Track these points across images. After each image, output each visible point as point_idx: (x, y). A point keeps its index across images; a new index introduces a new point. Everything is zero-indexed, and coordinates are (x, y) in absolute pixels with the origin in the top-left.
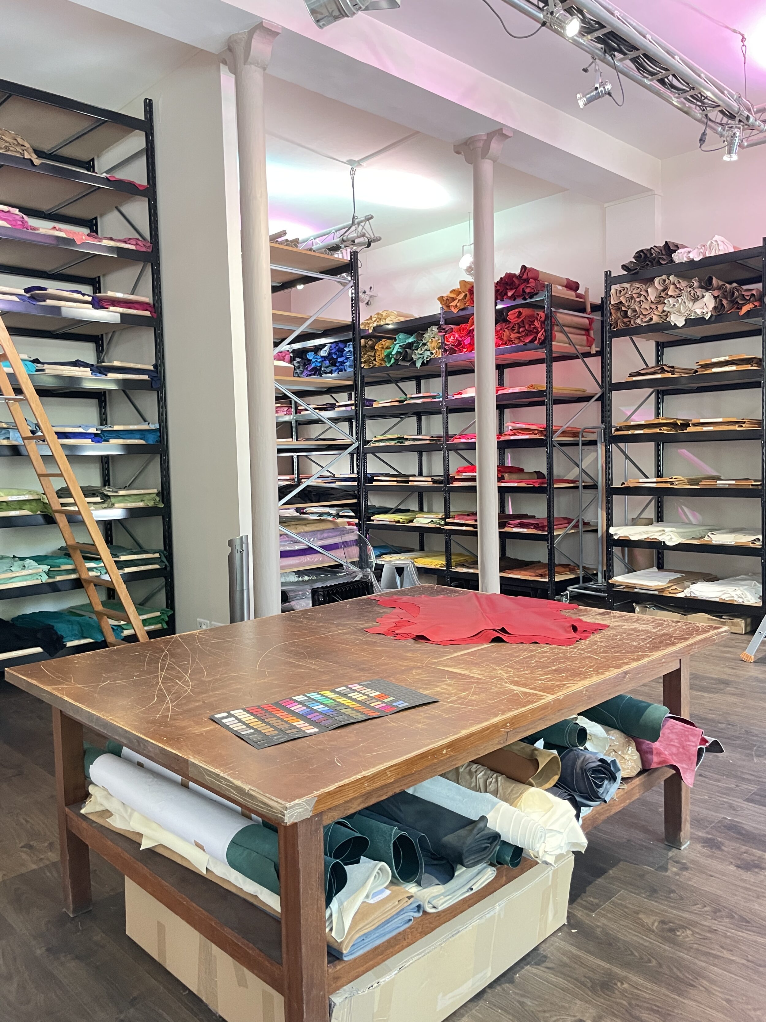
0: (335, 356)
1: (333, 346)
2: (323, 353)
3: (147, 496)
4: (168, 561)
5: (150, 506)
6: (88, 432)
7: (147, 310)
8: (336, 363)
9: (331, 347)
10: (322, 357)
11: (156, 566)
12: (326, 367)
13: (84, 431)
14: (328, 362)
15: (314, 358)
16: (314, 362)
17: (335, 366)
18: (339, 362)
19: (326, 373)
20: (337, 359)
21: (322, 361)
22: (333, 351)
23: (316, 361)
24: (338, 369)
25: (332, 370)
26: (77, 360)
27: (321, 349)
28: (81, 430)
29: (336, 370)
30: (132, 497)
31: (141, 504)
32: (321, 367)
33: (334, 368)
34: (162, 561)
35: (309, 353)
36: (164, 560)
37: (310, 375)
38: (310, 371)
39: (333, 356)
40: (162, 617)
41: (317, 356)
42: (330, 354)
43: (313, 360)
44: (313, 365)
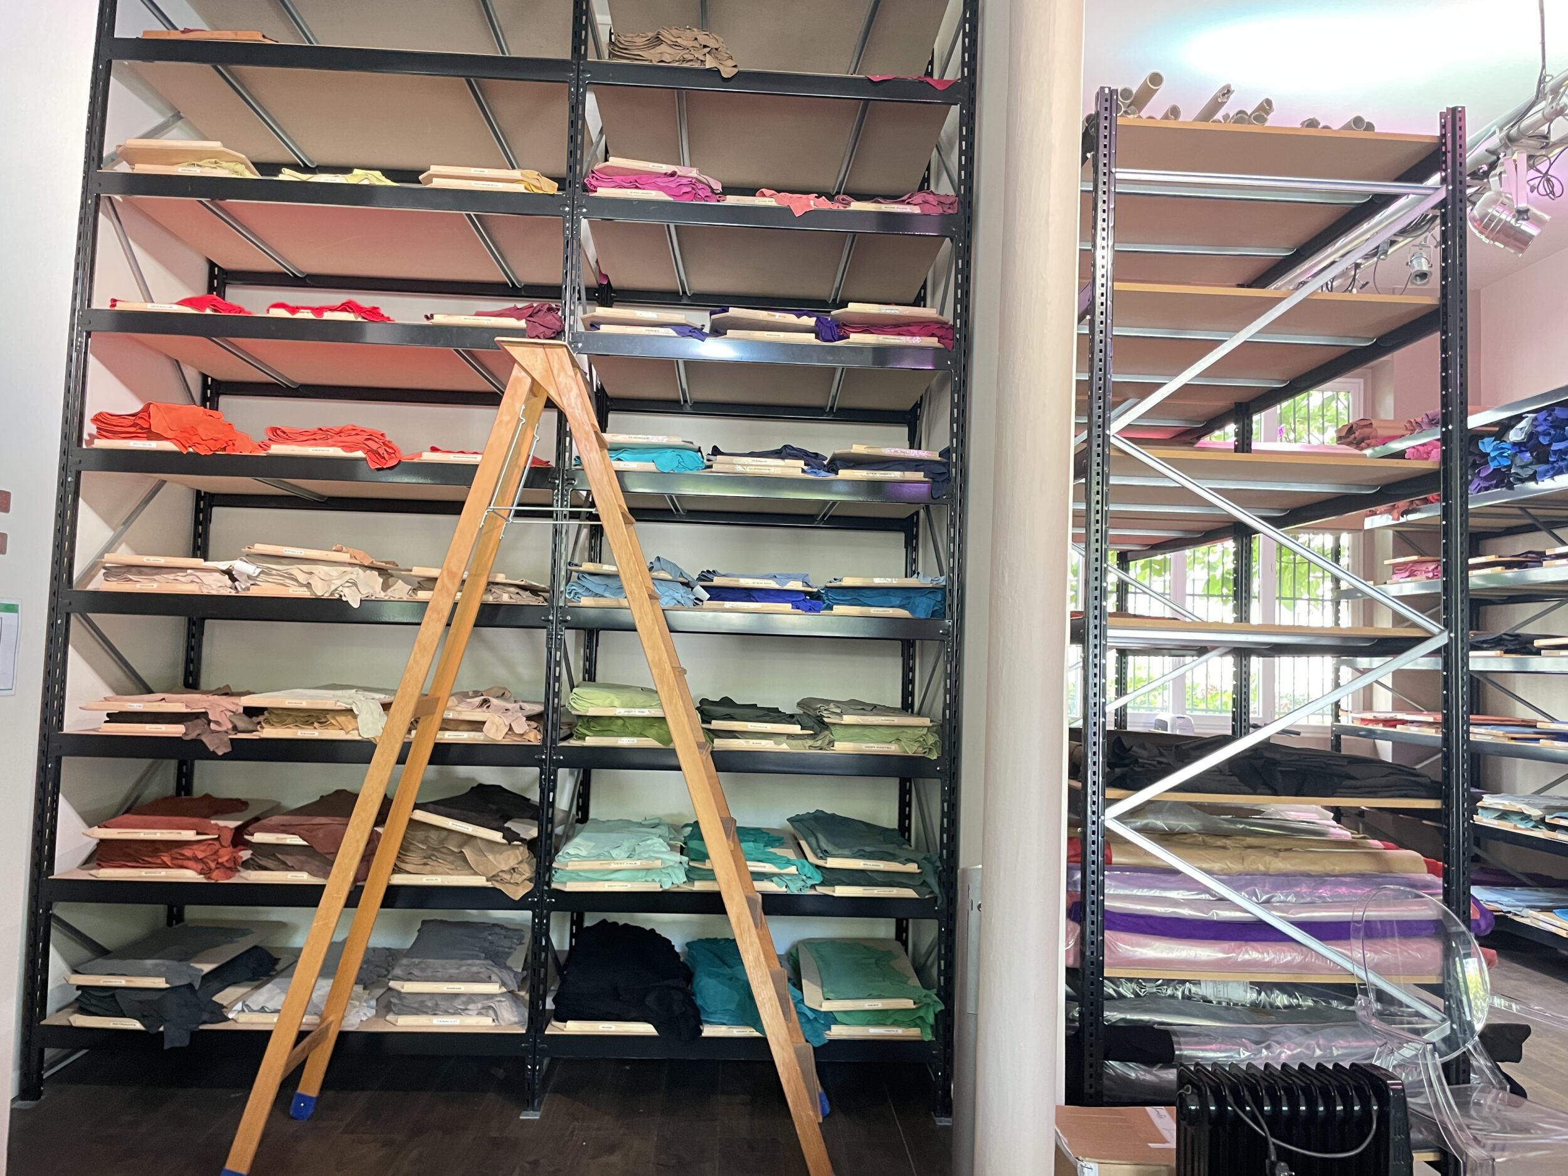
0: (1544, 440)
1: (1542, 416)
2: (1515, 435)
3: (910, 731)
4: (941, 883)
5: (910, 754)
6: (787, 587)
7: (933, 335)
8: (1548, 455)
9: (1535, 419)
10: (1515, 444)
11: (909, 893)
12: (1522, 467)
13: (777, 586)
14: (1528, 454)
15: (1495, 449)
16: (1494, 458)
17: (1547, 462)
18: (1555, 452)
19: (1523, 481)
20: (1550, 445)
21: (1515, 454)
22: (1540, 429)
23: (1501, 455)
24: (1553, 468)
25: (1535, 472)
26: (785, 446)
27: (1512, 427)
28: (772, 584)
29: (1548, 471)
30: (881, 730)
31: (893, 749)
32: (1509, 467)
33: (1541, 468)
34: (924, 883)
35: (1486, 440)
36: (933, 881)
37: (1487, 489)
38: (1486, 479)
39: (1541, 439)
40: (921, 1013)
41: (1503, 445)
42: (1531, 436)
43: (1492, 455)
44: (1493, 466)
